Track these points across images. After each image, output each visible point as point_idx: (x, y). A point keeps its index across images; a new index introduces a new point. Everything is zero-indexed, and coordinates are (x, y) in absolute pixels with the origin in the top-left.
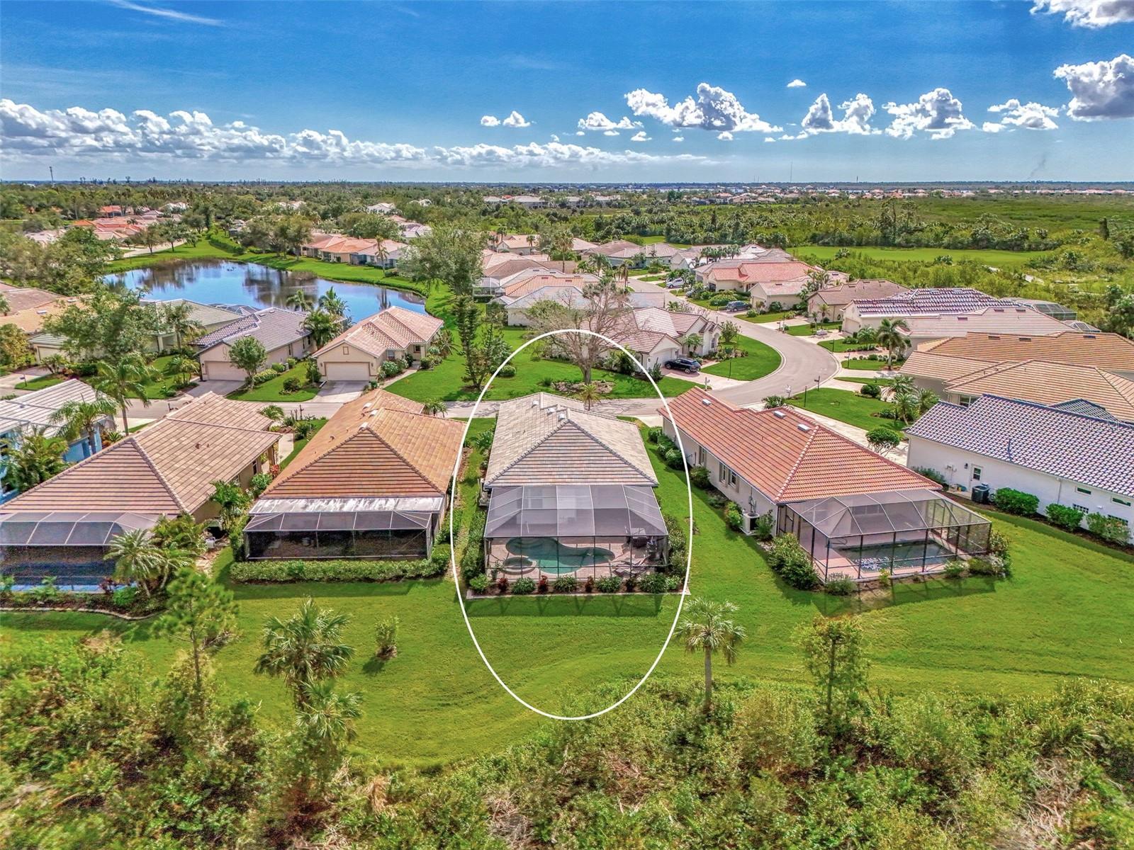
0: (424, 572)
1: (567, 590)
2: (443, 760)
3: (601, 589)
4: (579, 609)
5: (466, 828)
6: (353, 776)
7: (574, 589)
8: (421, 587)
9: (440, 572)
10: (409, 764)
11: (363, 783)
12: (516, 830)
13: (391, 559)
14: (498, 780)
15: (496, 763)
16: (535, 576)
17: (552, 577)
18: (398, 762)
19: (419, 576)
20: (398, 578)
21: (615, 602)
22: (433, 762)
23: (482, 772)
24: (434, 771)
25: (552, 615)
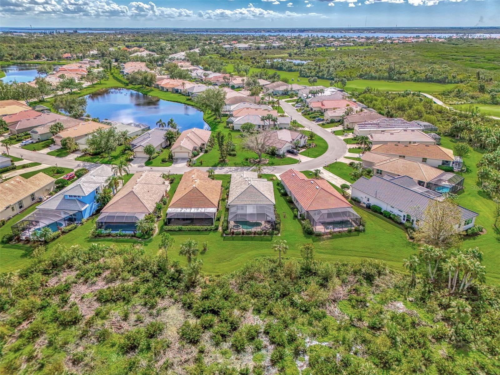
0: (213, 229)
1: (249, 234)
2: (220, 274)
3: (258, 234)
4: (252, 239)
5: (226, 287)
6: (201, 277)
7: (251, 234)
8: (212, 233)
9: (217, 229)
10: (213, 275)
11: (203, 278)
12: (236, 288)
13: (204, 225)
14: (232, 278)
15: (232, 274)
16: (241, 230)
17: (245, 230)
18: (210, 274)
19: (211, 230)
20: (206, 230)
21: (261, 237)
22: (218, 274)
23: (228, 276)
24: (218, 276)
25: (245, 240)
